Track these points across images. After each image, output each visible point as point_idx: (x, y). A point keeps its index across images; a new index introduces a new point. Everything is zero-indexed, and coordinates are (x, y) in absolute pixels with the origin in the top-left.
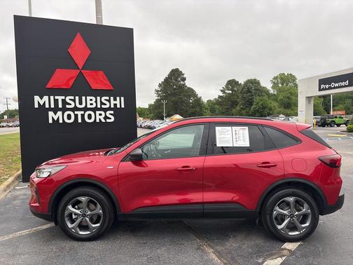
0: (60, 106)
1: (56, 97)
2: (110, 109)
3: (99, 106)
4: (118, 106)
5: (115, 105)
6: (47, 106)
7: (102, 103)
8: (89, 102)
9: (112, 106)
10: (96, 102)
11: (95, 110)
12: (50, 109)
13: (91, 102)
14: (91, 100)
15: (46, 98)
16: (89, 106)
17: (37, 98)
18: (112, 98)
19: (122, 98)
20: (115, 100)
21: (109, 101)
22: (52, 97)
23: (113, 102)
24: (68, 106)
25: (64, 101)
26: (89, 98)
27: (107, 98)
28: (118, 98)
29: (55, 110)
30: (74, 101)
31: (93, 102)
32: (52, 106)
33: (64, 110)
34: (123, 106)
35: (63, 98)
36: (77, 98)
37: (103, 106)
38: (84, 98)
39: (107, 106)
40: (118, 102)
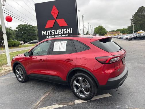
0: (50, 34)
1: (48, 31)
2: (67, 34)
3: (63, 33)
4: (70, 32)
5: (69, 32)
6: (46, 35)
7: (64, 32)
8: (59, 32)
9: (68, 33)
10: (62, 31)
11: (61, 34)
12: (47, 36)
13: (60, 32)
14: (60, 31)
15: (45, 32)
16: (59, 33)
17: (43, 32)
18: (67, 29)
19: (71, 29)
20: (68, 30)
21: (66, 30)
22: (47, 31)
23: (68, 31)
24: (52, 34)
25: (51, 32)
26: (59, 30)
27: (66, 29)
28: (70, 29)
29: (49, 36)
30: (54, 32)
31: (61, 32)
32: (48, 34)
33: (51, 35)
34: (72, 32)
35: (51, 31)
36: (55, 31)
37: (64, 33)
38: (57, 30)
39: (66, 33)
40: (70, 31)
